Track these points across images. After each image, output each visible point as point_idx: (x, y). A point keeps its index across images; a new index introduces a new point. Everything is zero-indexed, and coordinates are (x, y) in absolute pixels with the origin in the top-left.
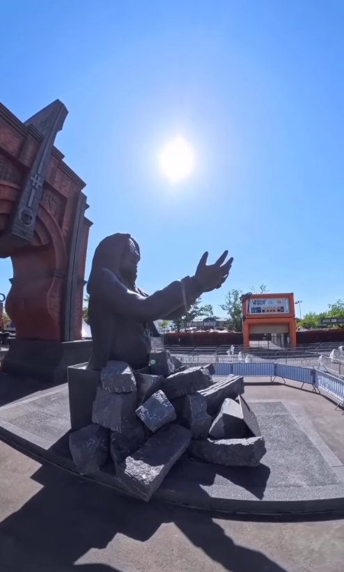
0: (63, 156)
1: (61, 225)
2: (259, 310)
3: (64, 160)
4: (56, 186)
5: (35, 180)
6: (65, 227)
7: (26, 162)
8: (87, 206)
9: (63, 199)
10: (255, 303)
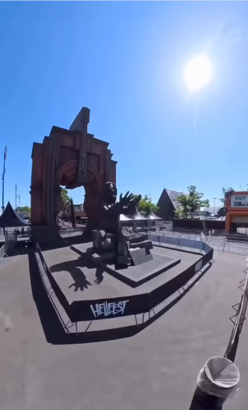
0: (93, 136)
1: (99, 170)
2: (240, 204)
3: (94, 137)
4: (93, 152)
5: (83, 155)
6: (102, 170)
7: (78, 148)
8: (112, 155)
9: (98, 156)
10: (237, 199)
